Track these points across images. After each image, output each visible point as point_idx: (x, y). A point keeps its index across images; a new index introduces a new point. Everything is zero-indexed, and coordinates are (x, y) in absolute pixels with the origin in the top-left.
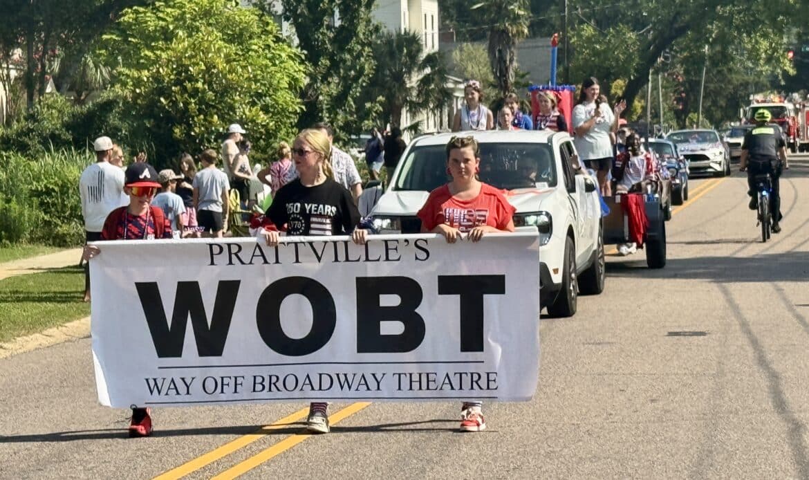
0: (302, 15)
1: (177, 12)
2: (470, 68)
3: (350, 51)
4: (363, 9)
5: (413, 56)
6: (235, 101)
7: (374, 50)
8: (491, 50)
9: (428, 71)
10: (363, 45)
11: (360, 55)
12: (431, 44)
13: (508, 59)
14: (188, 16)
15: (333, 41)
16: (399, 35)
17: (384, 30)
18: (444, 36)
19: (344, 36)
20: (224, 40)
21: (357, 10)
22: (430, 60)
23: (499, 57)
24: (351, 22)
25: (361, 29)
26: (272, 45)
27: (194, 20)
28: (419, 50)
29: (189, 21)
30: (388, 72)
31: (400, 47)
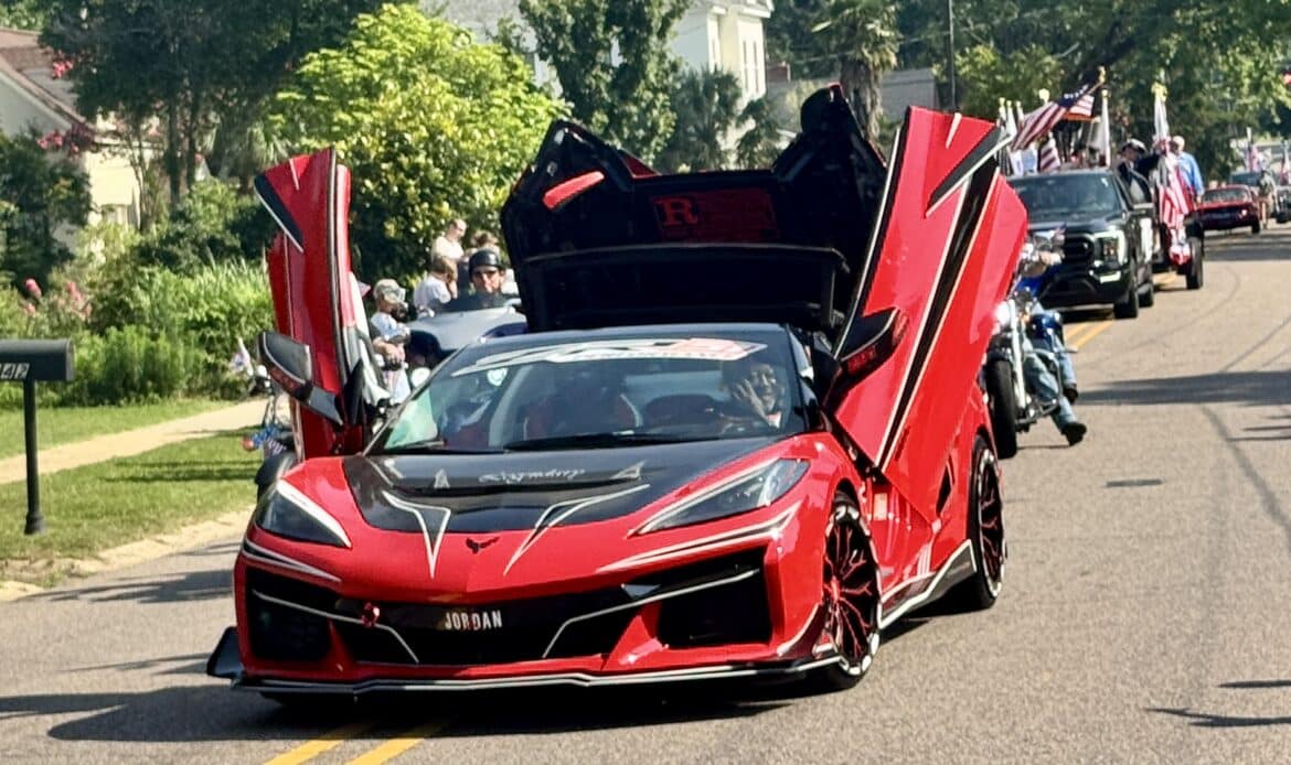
0: (564, 51)
1: (383, 55)
3: (636, 102)
4: (654, 39)
5: (727, 104)
6: (473, 181)
7: (672, 99)
9: (751, 124)
10: (655, 91)
11: (651, 105)
12: (753, 86)
13: (869, 103)
14: (401, 60)
15: (612, 87)
16: (706, 74)
17: (684, 69)
18: (773, 73)
19: (628, 78)
20: (452, 92)
21: (646, 40)
22: (754, 109)
23: (854, 101)
24: (638, 56)
25: (652, 69)
26: (523, 96)
27: (409, 64)
28: (737, 95)
29: (401, 68)
30: (691, 129)
31: (708, 92)
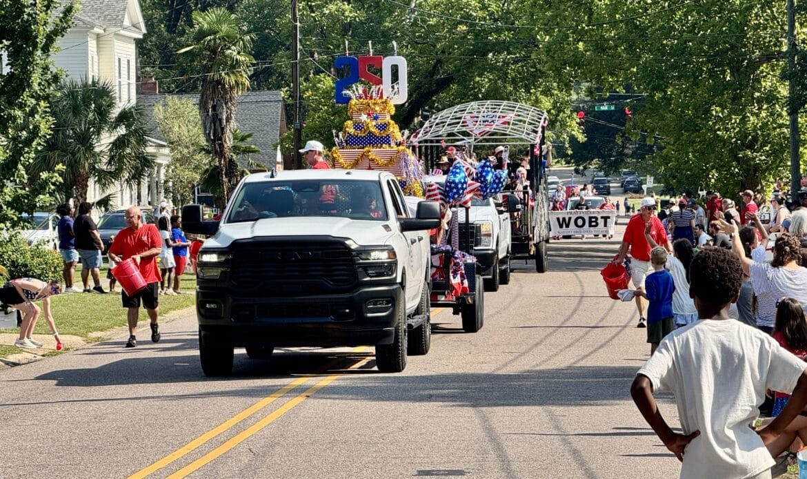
2: (176, 129)
3: (21, 106)
4: (39, 53)
7: (52, 105)
8: (203, 106)
10: (38, 98)
11: (33, 112)
12: (125, 97)
13: (224, 117)
16: (85, 85)
17: (65, 79)
18: (144, 88)
19: (14, 86)
21: (31, 53)
22: (124, 117)
23: (213, 115)
24: (24, 67)
25: (36, 78)
28: (111, 105)
30: (70, 132)
31: (86, 101)
